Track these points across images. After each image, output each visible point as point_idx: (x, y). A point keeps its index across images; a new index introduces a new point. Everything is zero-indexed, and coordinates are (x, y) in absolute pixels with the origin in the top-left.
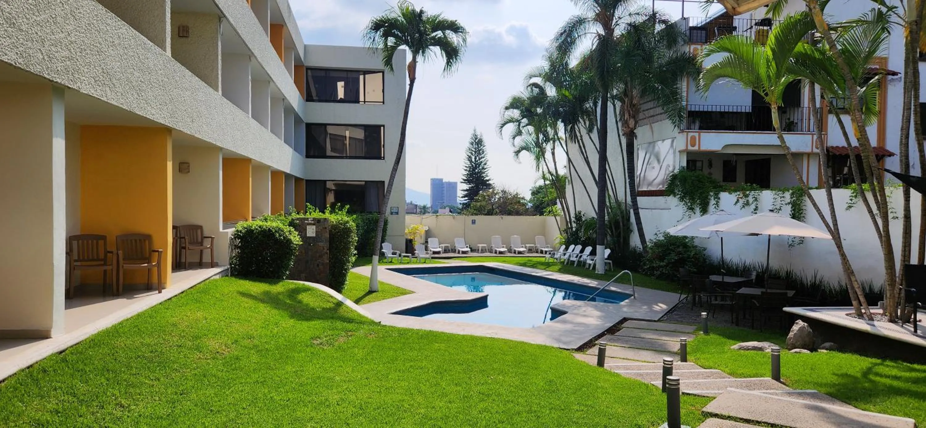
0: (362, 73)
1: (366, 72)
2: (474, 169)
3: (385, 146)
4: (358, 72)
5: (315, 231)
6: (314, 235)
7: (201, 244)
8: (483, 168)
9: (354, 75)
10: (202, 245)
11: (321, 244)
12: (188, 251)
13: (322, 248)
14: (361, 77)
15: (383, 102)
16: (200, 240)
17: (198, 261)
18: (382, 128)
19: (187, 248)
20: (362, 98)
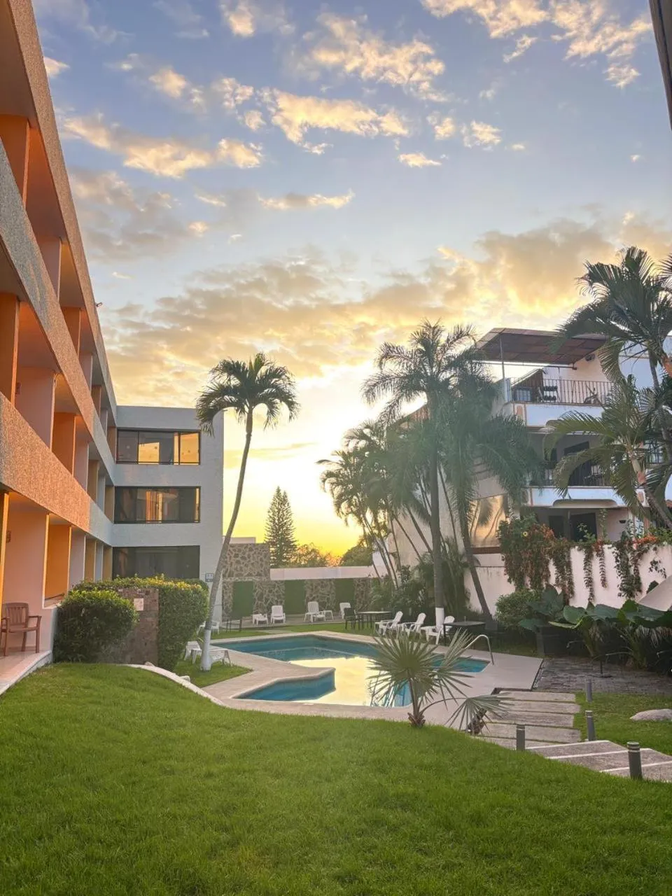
0: (177, 434)
1: (181, 432)
2: (277, 530)
3: (201, 508)
4: (172, 432)
5: (143, 604)
6: (142, 609)
7: (26, 624)
8: (287, 529)
9: (168, 436)
10: (26, 626)
11: (149, 619)
12: (9, 634)
13: (150, 624)
14: (176, 438)
15: (199, 463)
16: (24, 621)
17: (21, 645)
18: (198, 490)
19: (8, 631)
20: (176, 459)
